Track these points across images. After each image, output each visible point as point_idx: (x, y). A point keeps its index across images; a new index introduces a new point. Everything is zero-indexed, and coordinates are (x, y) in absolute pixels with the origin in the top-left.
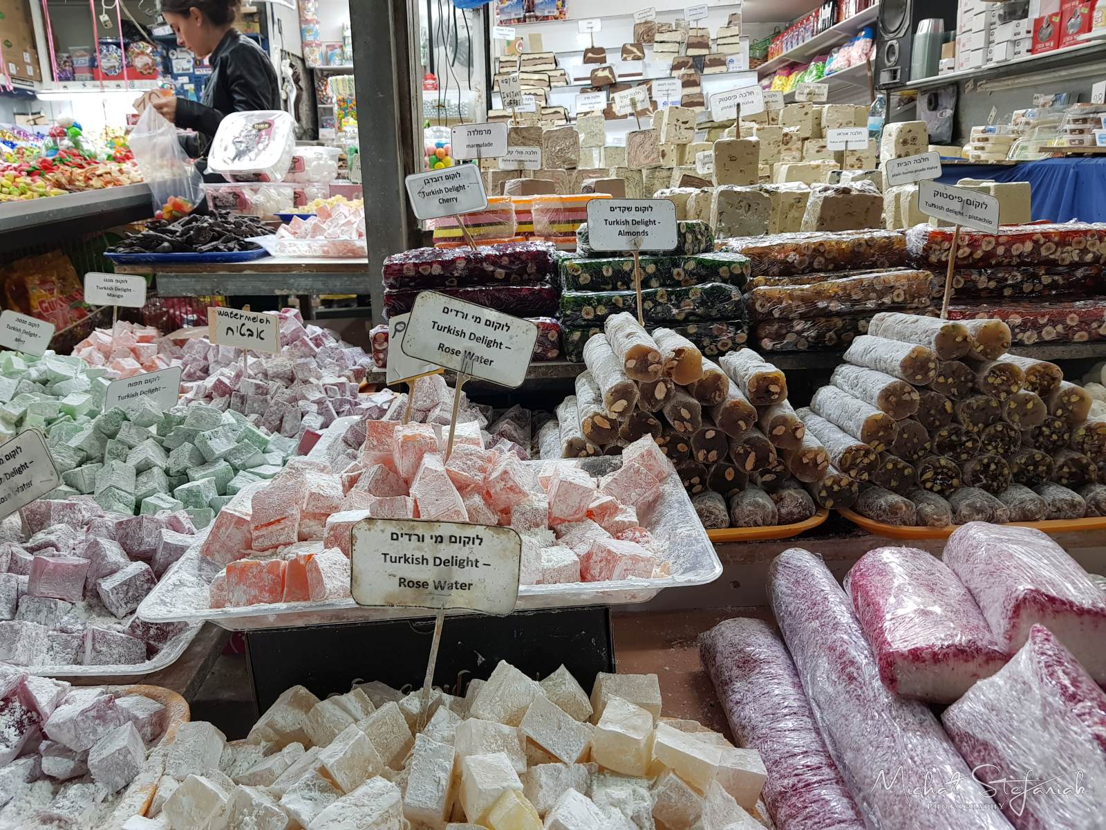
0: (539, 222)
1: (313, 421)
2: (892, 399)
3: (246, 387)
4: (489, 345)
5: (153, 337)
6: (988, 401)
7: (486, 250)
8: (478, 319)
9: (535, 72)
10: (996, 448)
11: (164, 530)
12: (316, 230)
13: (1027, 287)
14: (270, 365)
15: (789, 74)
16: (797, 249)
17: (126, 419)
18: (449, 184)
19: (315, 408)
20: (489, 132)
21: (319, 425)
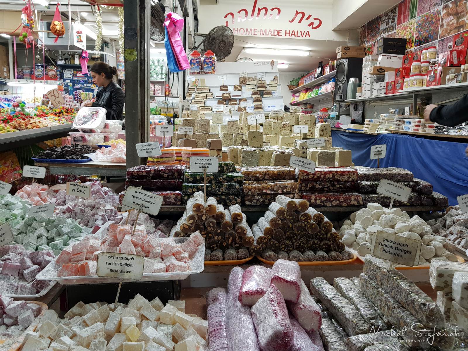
0: (183, 157)
1: (99, 222)
2: (274, 222)
3: (77, 209)
4: (148, 203)
5: (46, 189)
6: (301, 224)
7: (162, 168)
8: (145, 195)
9: (201, 93)
10: (304, 239)
11: (45, 256)
12: (110, 152)
13: (332, 188)
14: (86, 202)
15: (306, 92)
16: (260, 173)
17: (35, 220)
18: (150, 147)
19: (100, 218)
20: (167, 128)
21: (101, 224)
